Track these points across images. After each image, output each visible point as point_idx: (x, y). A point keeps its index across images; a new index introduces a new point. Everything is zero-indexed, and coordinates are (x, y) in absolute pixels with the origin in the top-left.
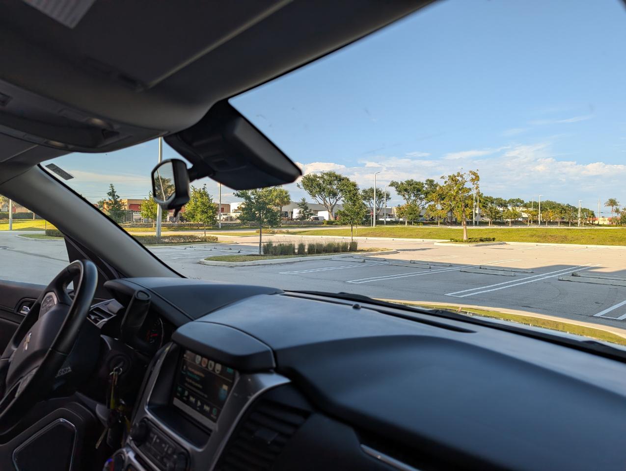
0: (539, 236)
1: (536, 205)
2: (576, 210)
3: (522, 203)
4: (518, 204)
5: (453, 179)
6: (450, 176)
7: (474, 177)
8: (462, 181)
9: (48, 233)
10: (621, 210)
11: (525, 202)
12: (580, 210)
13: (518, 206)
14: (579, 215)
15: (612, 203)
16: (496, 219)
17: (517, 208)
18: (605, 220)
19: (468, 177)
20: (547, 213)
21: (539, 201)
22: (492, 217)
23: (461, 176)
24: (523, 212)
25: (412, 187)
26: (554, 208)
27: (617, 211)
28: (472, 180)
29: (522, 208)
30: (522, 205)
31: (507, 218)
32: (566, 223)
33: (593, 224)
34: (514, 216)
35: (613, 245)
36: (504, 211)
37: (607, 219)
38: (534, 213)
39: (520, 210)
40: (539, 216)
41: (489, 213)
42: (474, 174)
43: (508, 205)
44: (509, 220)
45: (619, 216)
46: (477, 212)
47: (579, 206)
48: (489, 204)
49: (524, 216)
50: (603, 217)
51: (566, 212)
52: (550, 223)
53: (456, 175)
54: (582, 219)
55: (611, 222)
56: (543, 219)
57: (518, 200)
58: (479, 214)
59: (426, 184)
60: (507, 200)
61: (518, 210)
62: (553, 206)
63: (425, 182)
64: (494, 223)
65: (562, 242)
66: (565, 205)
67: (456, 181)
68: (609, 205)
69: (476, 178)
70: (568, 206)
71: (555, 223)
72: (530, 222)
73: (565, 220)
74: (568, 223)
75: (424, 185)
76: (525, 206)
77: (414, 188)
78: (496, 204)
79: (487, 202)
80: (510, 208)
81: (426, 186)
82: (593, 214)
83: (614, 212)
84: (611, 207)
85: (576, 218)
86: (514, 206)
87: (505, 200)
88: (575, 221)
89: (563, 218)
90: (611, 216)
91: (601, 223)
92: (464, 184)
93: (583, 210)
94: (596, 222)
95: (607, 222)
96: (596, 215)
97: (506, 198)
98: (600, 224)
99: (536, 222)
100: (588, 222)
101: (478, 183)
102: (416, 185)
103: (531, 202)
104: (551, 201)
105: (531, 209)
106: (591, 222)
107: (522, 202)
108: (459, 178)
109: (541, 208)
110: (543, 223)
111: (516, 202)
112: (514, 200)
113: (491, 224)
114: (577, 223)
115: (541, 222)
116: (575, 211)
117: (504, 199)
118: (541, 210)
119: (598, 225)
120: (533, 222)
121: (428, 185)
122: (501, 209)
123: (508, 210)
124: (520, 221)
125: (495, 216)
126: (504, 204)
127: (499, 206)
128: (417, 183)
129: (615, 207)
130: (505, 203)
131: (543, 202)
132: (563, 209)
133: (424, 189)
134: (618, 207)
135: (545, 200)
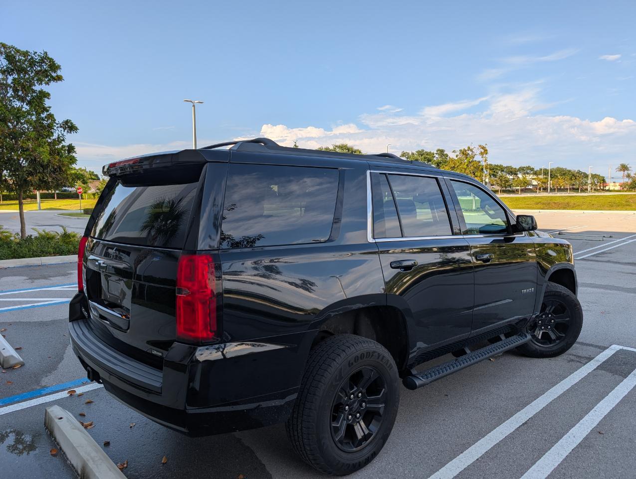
0: (543, 204)
1: (546, 172)
2: (586, 176)
3: (532, 171)
4: (528, 171)
5: (464, 153)
6: (461, 151)
7: (483, 151)
8: (472, 154)
9: (86, 211)
10: (632, 175)
11: (535, 170)
12: (590, 176)
13: (528, 174)
14: (589, 182)
15: (624, 168)
16: (506, 187)
17: (527, 175)
18: (615, 186)
19: (477, 151)
20: (557, 180)
21: (549, 168)
22: (501, 186)
23: (472, 150)
24: (533, 179)
25: (423, 157)
26: (564, 174)
27: (629, 176)
28: (482, 154)
29: (532, 175)
30: (532, 172)
31: (517, 186)
32: (576, 190)
33: (603, 190)
34: (524, 184)
35: (610, 210)
36: (514, 179)
37: (618, 184)
38: (544, 180)
39: (530, 177)
40: (549, 183)
41: (499, 182)
42: (483, 148)
43: (518, 173)
44: (519, 188)
45: (630, 181)
46: (487, 180)
47: (589, 172)
48: (499, 173)
49: (534, 184)
50: (614, 182)
51: (576, 179)
52: (560, 190)
53: (466, 149)
54: (592, 185)
55: (622, 188)
56: (553, 187)
57: (528, 168)
58: (489, 182)
59: (436, 154)
60: (518, 168)
61: (529, 177)
62: (564, 173)
63: (435, 152)
64: (504, 192)
65: (564, 208)
66: (576, 171)
67: (467, 155)
68: (621, 170)
69: (485, 151)
70: (579, 172)
71: (565, 190)
72: (540, 189)
73: (575, 187)
74: (578, 189)
75: (435, 155)
76: (535, 173)
77: (425, 158)
78: (506, 172)
79: (497, 171)
80: (520, 176)
81: (437, 156)
82: (604, 180)
83: (625, 177)
84: (622, 172)
85: (586, 184)
86: (524, 174)
87: (515, 169)
88: (585, 187)
89: (573, 185)
90: (622, 181)
91: (612, 188)
92: (474, 158)
93: (594, 176)
94: (607, 188)
95: (617, 188)
96: (607, 180)
97: (516, 166)
98: (610, 189)
99: (545, 189)
100: (599, 188)
101: (487, 156)
102: (427, 155)
103: (541, 170)
104: (561, 167)
105: (541, 177)
106: (602, 188)
107: (532, 169)
108: (470, 153)
109: (551, 175)
110: (552, 190)
111: (525, 170)
112: (524, 167)
113: (501, 192)
114: (587, 189)
115: (551, 189)
116: (585, 178)
117: (514, 167)
118: (551, 177)
119: (609, 191)
120: (543, 189)
121: (439, 155)
122: (511, 177)
123: (518, 177)
124: (530, 189)
125: (505, 184)
126: (513, 172)
127: (509, 174)
128: (428, 154)
129: (626, 172)
130: (515, 171)
131: (553, 169)
132: (573, 175)
133: (435, 159)
134: (629, 172)
135: (555, 167)
